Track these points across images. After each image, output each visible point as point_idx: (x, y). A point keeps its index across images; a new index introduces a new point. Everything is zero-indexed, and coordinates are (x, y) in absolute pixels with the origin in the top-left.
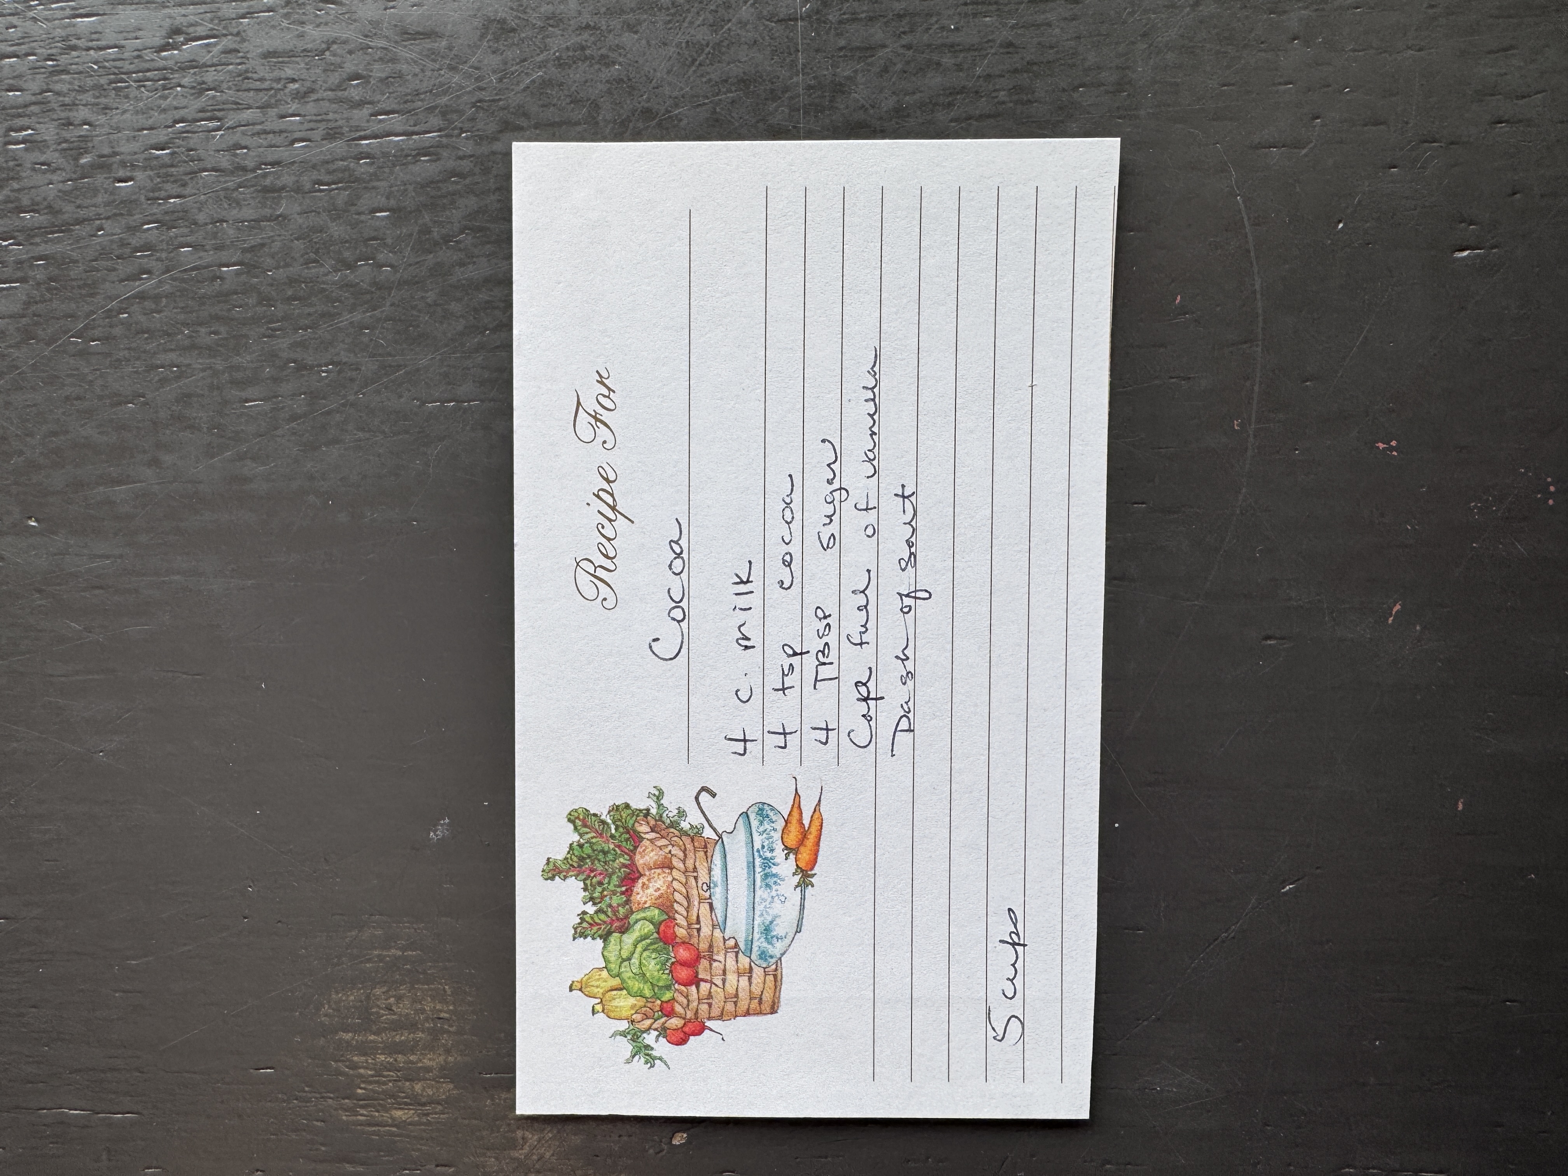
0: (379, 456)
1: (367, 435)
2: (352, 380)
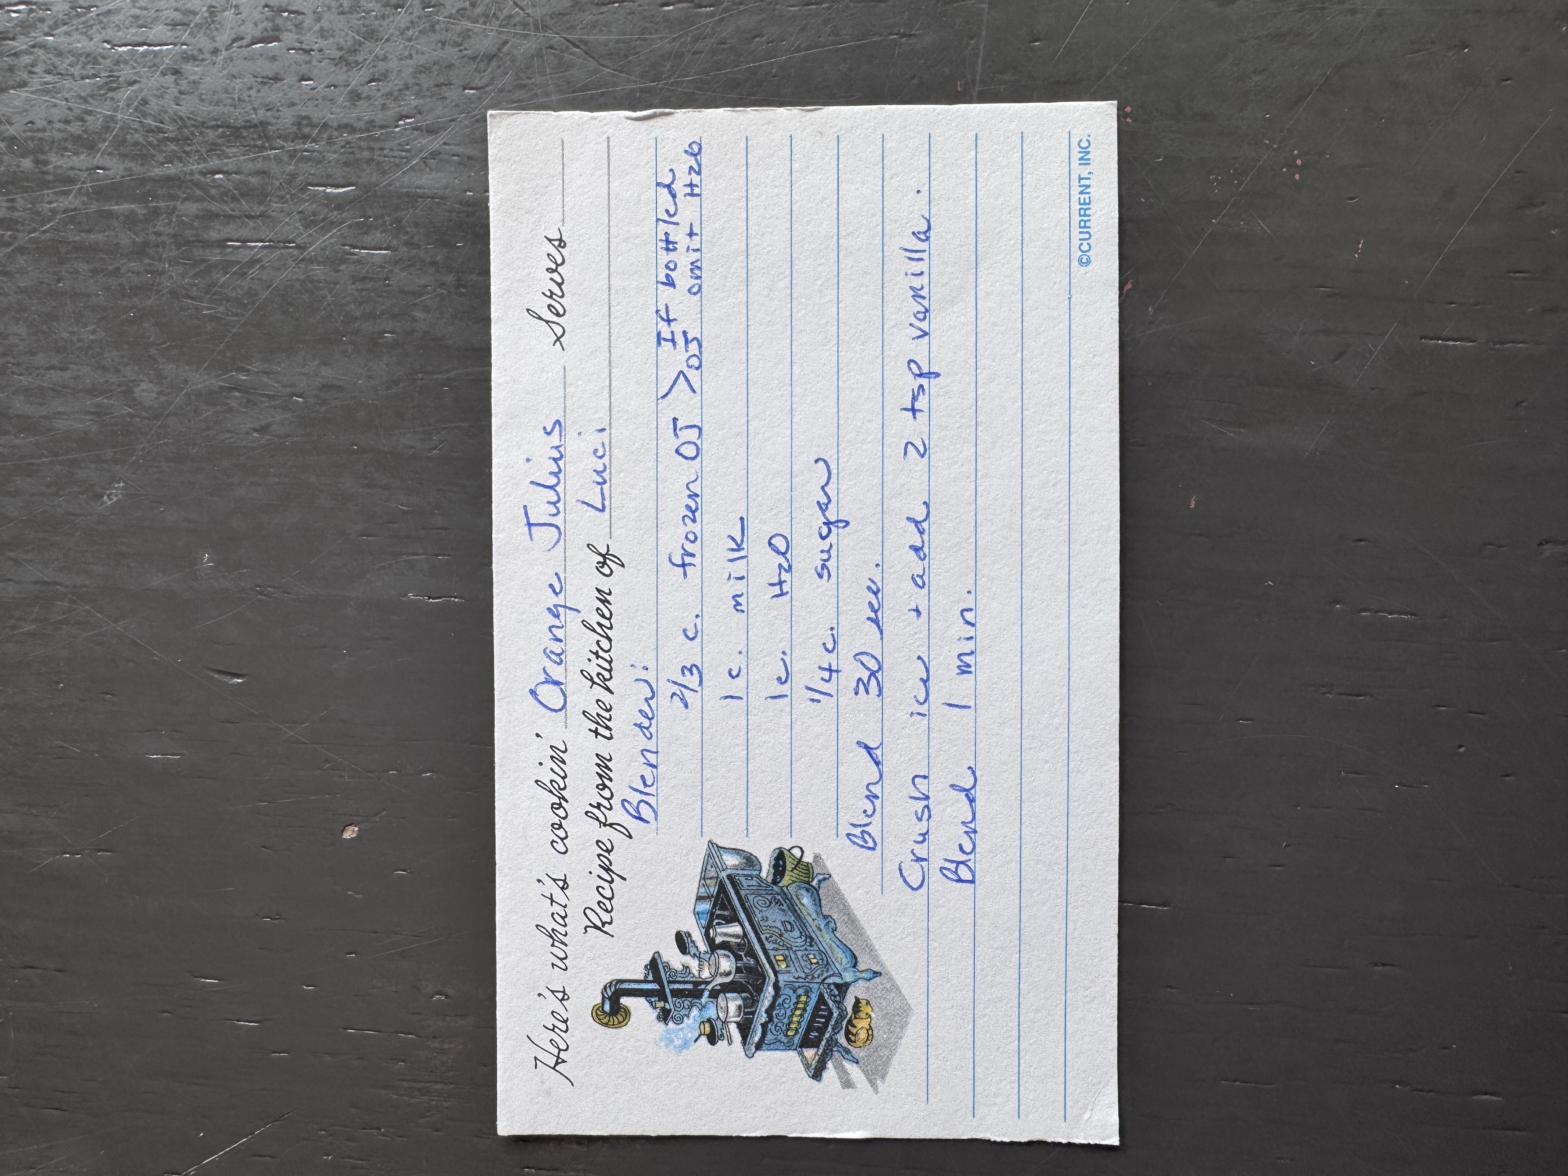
0: (66, 100)
1: (56, 78)
2: (42, 20)
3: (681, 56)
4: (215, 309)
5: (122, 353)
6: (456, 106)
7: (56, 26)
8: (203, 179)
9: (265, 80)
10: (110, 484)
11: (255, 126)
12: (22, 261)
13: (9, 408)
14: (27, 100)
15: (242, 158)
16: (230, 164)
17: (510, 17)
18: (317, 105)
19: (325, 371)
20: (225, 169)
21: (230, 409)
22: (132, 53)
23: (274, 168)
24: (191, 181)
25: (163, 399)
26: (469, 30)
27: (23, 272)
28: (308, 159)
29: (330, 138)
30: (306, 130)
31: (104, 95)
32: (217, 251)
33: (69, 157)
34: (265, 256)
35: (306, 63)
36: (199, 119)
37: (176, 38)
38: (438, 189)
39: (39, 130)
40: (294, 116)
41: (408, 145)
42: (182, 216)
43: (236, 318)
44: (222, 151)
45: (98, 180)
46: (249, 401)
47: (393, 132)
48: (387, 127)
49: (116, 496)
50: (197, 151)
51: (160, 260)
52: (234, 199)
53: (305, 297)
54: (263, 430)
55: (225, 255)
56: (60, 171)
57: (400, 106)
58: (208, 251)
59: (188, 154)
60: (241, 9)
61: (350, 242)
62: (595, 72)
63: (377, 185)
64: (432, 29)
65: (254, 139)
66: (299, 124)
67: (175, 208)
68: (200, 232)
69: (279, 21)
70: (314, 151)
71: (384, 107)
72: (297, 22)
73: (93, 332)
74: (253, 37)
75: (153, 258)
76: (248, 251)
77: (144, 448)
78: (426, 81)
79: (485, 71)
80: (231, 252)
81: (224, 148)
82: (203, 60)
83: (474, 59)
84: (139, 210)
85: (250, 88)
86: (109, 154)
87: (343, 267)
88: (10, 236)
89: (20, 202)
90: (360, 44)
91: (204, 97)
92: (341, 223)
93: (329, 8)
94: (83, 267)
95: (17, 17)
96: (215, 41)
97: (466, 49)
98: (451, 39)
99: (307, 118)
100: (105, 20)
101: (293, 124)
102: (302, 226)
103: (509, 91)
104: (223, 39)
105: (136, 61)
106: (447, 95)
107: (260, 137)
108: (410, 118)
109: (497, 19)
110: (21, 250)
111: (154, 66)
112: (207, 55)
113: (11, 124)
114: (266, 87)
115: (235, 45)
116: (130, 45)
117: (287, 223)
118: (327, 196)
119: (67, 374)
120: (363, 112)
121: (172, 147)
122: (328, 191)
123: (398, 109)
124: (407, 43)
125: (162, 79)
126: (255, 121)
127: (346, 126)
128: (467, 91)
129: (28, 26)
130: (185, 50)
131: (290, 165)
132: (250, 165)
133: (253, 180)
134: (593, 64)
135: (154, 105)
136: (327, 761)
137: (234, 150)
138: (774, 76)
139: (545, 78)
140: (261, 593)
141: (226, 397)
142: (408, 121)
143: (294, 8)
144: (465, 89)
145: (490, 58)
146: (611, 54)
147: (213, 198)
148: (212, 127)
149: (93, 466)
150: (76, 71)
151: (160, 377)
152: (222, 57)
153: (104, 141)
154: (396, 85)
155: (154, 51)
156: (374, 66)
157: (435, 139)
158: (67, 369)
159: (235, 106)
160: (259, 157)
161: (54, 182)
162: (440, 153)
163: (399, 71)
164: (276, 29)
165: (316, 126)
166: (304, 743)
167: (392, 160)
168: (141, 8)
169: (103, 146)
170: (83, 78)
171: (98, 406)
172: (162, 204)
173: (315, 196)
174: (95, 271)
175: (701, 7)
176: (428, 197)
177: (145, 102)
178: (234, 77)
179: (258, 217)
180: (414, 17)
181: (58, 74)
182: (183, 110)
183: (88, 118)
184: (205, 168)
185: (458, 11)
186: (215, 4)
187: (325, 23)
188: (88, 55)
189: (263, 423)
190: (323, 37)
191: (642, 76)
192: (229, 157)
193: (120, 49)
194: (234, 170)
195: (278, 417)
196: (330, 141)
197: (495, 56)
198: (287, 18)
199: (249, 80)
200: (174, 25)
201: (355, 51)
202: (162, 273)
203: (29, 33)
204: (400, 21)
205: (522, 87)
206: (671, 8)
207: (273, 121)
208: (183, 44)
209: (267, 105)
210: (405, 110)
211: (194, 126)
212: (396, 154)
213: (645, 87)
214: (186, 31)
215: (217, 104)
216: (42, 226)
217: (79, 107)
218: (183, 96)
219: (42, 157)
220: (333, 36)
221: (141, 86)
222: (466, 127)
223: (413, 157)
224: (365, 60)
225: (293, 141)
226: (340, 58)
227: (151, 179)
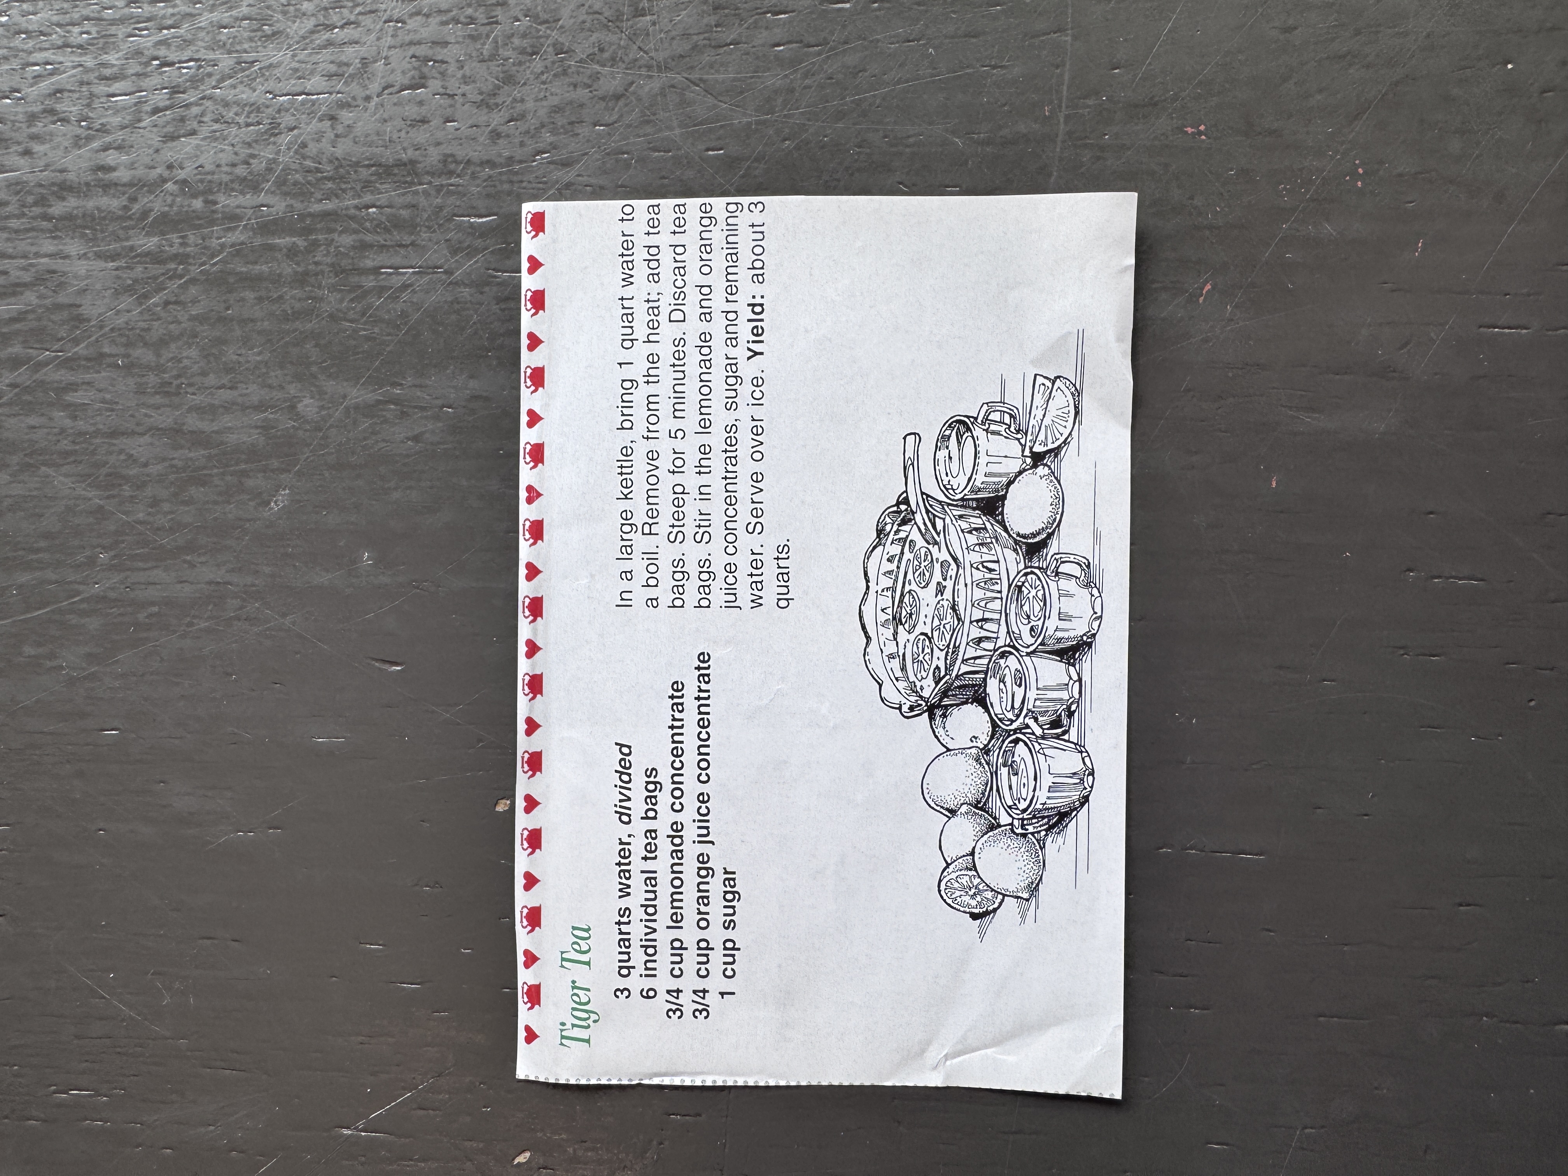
3: (792, 91)
5: (286, 372)
6: (588, 141)
7: (222, 79)
10: (277, 491)
11: (405, 165)
12: (193, 290)
13: (184, 424)
14: (198, 146)
16: (383, 199)
17: (636, 60)
18: (461, 145)
19: (472, 383)
20: (378, 203)
21: (386, 421)
22: (292, 102)
23: (422, 201)
24: (346, 215)
25: (323, 413)
26: (598, 73)
27: (194, 301)
29: (473, 173)
30: (452, 166)
31: (266, 140)
32: (372, 277)
33: (236, 196)
34: (417, 280)
35: (451, 106)
36: (353, 159)
39: (208, 173)
40: (439, 154)
41: (544, 177)
42: (339, 247)
43: (389, 338)
44: (375, 187)
45: (262, 217)
46: (403, 413)
47: (532, 166)
49: (283, 502)
51: (320, 287)
52: (387, 230)
53: (454, 317)
54: (416, 439)
55: (378, 281)
56: (227, 210)
57: (537, 143)
58: (363, 278)
59: (344, 191)
60: (391, 60)
62: (715, 107)
64: (565, 73)
65: (404, 176)
66: (445, 161)
67: (333, 240)
68: (356, 261)
69: (425, 70)
70: (458, 185)
71: (522, 144)
72: (442, 70)
73: (260, 353)
74: (402, 85)
75: (313, 286)
76: (400, 277)
77: (308, 457)
78: (561, 121)
80: (383, 279)
82: (356, 106)
83: (603, 99)
84: (301, 243)
85: (400, 131)
86: (272, 193)
87: (487, 289)
88: (183, 269)
89: (191, 239)
91: (357, 139)
92: (486, 249)
93: (471, 57)
94: (250, 295)
95: (187, 73)
99: (452, 155)
100: (267, 74)
103: (636, 127)
104: (374, 87)
105: (296, 110)
106: (580, 131)
107: (409, 174)
109: (624, 62)
110: (193, 281)
112: (360, 102)
113: (182, 168)
115: (386, 92)
116: (289, 95)
117: (435, 251)
118: (472, 225)
119: (235, 393)
120: (504, 149)
121: (330, 185)
124: (542, 86)
125: (320, 125)
129: (197, 81)
132: (400, 201)
133: (404, 213)
134: (710, 100)
135: (313, 149)
136: (480, 741)
137: (385, 186)
138: (878, 107)
140: (418, 588)
141: (382, 410)
143: (439, 58)
144: (596, 126)
145: (617, 97)
149: (260, 475)
150: (241, 120)
151: (322, 393)
152: (374, 104)
153: (268, 181)
155: (311, 100)
156: (512, 108)
157: (568, 172)
158: (236, 388)
159: (386, 147)
161: (223, 219)
164: (423, 77)
166: (459, 724)
167: (531, 191)
168: (298, 62)
169: (267, 186)
170: (248, 125)
171: (266, 419)
172: (320, 237)
173: (460, 226)
174: (260, 299)
175: (809, 46)
177: (304, 145)
178: (385, 121)
180: (548, 63)
181: (225, 122)
182: (339, 152)
183: (252, 161)
184: (360, 203)
185: (588, 57)
186: (365, 55)
187: (467, 70)
188: (253, 104)
189: (416, 433)
190: (465, 83)
191: (756, 111)
192: (382, 193)
193: (281, 98)
194: (386, 204)
195: (430, 426)
196: (474, 176)
197: (623, 95)
198: (433, 66)
199: (399, 123)
200: (330, 76)
201: (495, 95)
202: (322, 299)
203: (198, 86)
204: (535, 67)
205: (648, 122)
206: (782, 48)
207: (421, 159)
208: (338, 93)
210: (541, 146)
211: (348, 165)
212: (534, 185)
214: (340, 82)
215: (370, 146)
216: (212, 258)
217: (244, 152)
218: (339, 140)
219: (211, 198)
220: (474, 82)
221: (302, 131)
222: (598, 160)
223: (550, 189)
224: (504, 102)
226: (482, 100)
227: (310, 215)
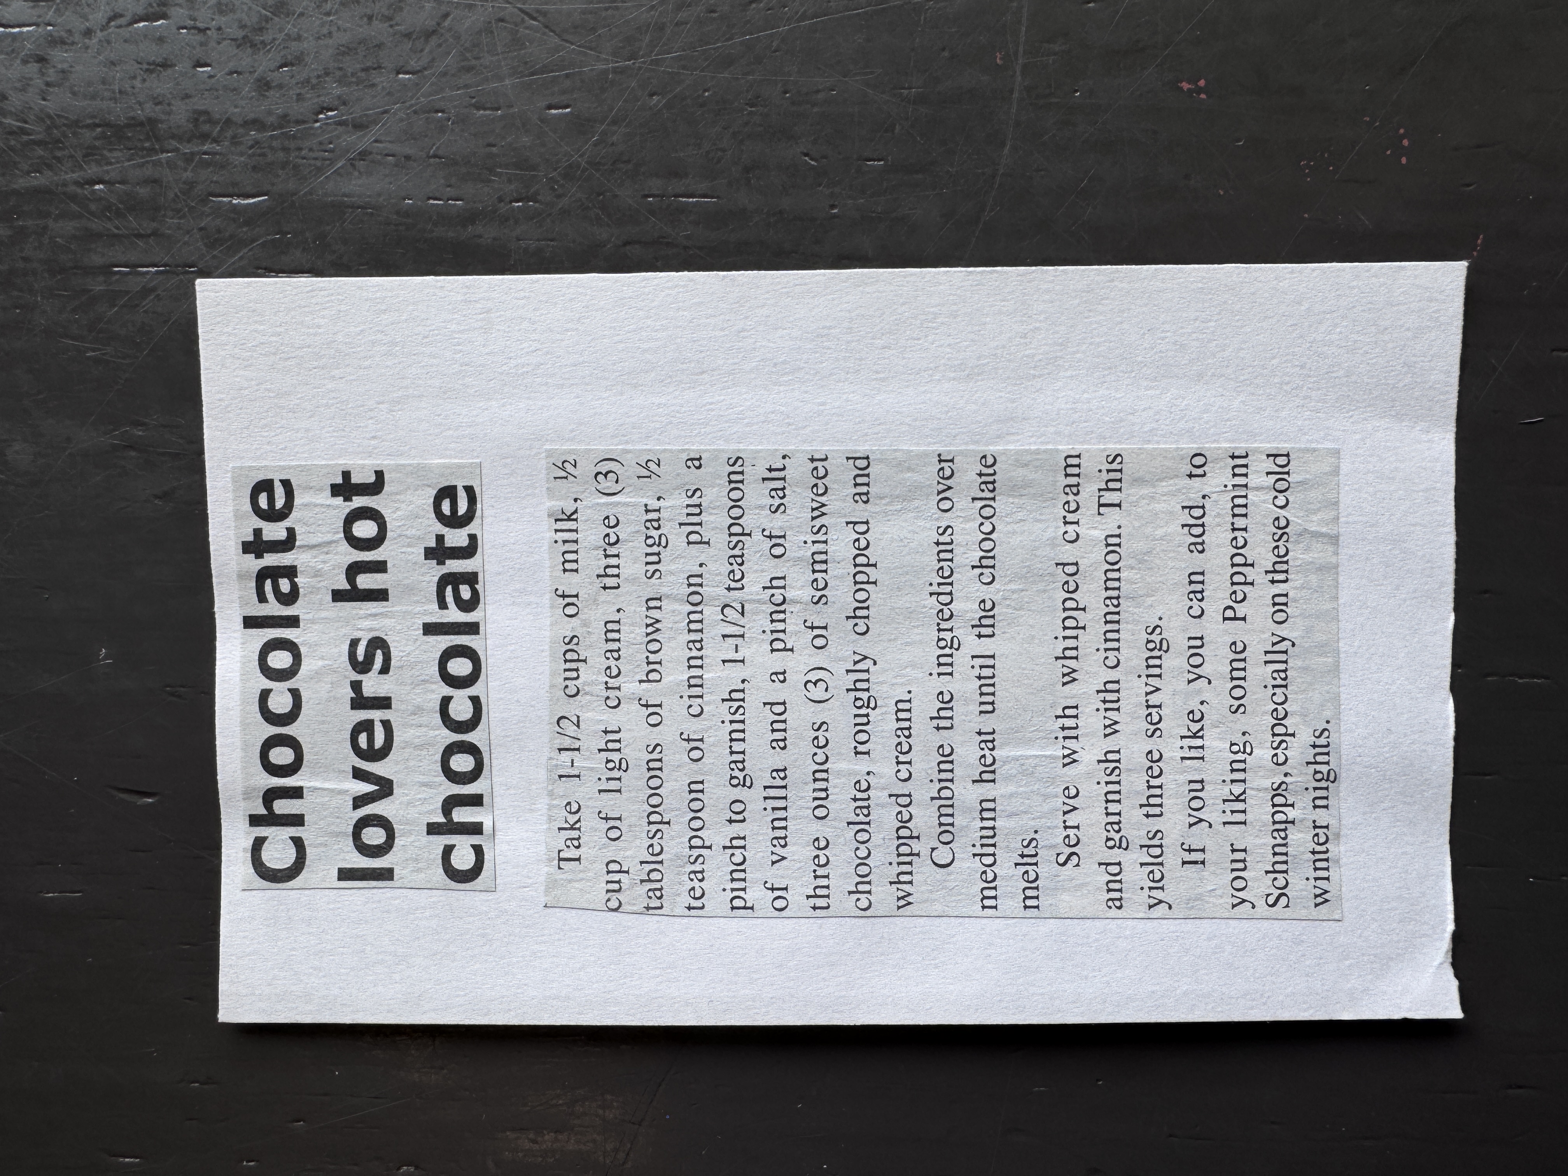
4: (100, 350)
8: (79, 191)
9: (152, 67)
15: (127, 164)
28: (207, 164)
37: (39, 16)
38: (369, 196)
48: (304, 122)
50: (72, 156)
61: (264, 264)
63: (296, 194)
79: (422, 51)
81: (105, 152)
90: (267, 20)
96: (87, 20)
97: (397, 24)
98: (378, 14)
101: (188, 121)
102: (205, 245)
108: (332, 110)
111: (13, 51)
114: (154, 75)
122: (234, 202)
123: (316, 100)
126: (143, 118)
127: (255, 121)
128: (401, 76)
130: (50, 31)
131: (185, 170)
139: (495, 58)
142: (330, 113)
146: (576, 27)
147: (92, 214)
148: (88, 126)
154: (313, 70)
160: (147, 162)
162: (371, 153)
163: (316, 52)
165: (216, 123)
176: (358, 208)
179: (149, 236)
209: (155, 98)
213: (618, 67)
225: (189, 141)
